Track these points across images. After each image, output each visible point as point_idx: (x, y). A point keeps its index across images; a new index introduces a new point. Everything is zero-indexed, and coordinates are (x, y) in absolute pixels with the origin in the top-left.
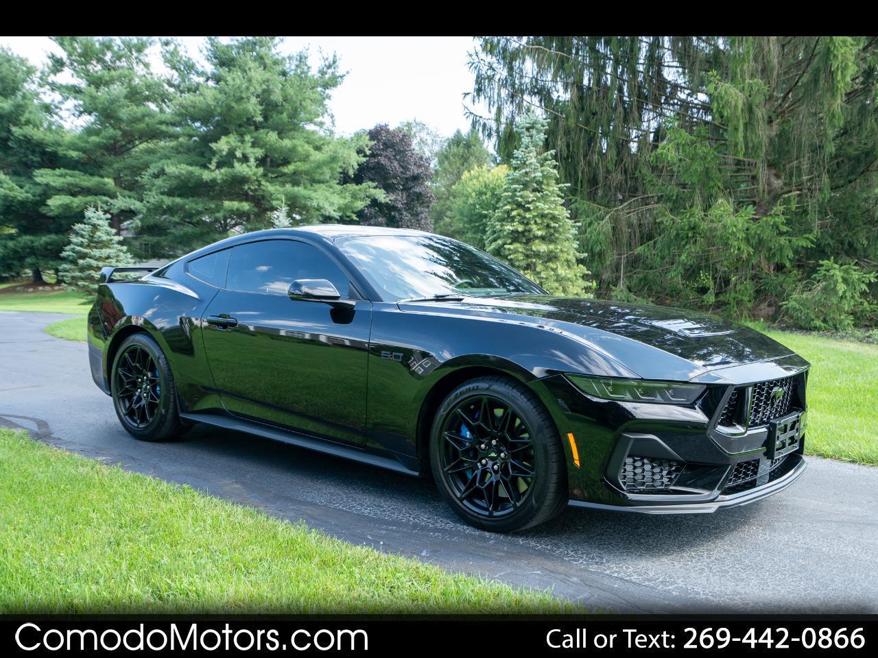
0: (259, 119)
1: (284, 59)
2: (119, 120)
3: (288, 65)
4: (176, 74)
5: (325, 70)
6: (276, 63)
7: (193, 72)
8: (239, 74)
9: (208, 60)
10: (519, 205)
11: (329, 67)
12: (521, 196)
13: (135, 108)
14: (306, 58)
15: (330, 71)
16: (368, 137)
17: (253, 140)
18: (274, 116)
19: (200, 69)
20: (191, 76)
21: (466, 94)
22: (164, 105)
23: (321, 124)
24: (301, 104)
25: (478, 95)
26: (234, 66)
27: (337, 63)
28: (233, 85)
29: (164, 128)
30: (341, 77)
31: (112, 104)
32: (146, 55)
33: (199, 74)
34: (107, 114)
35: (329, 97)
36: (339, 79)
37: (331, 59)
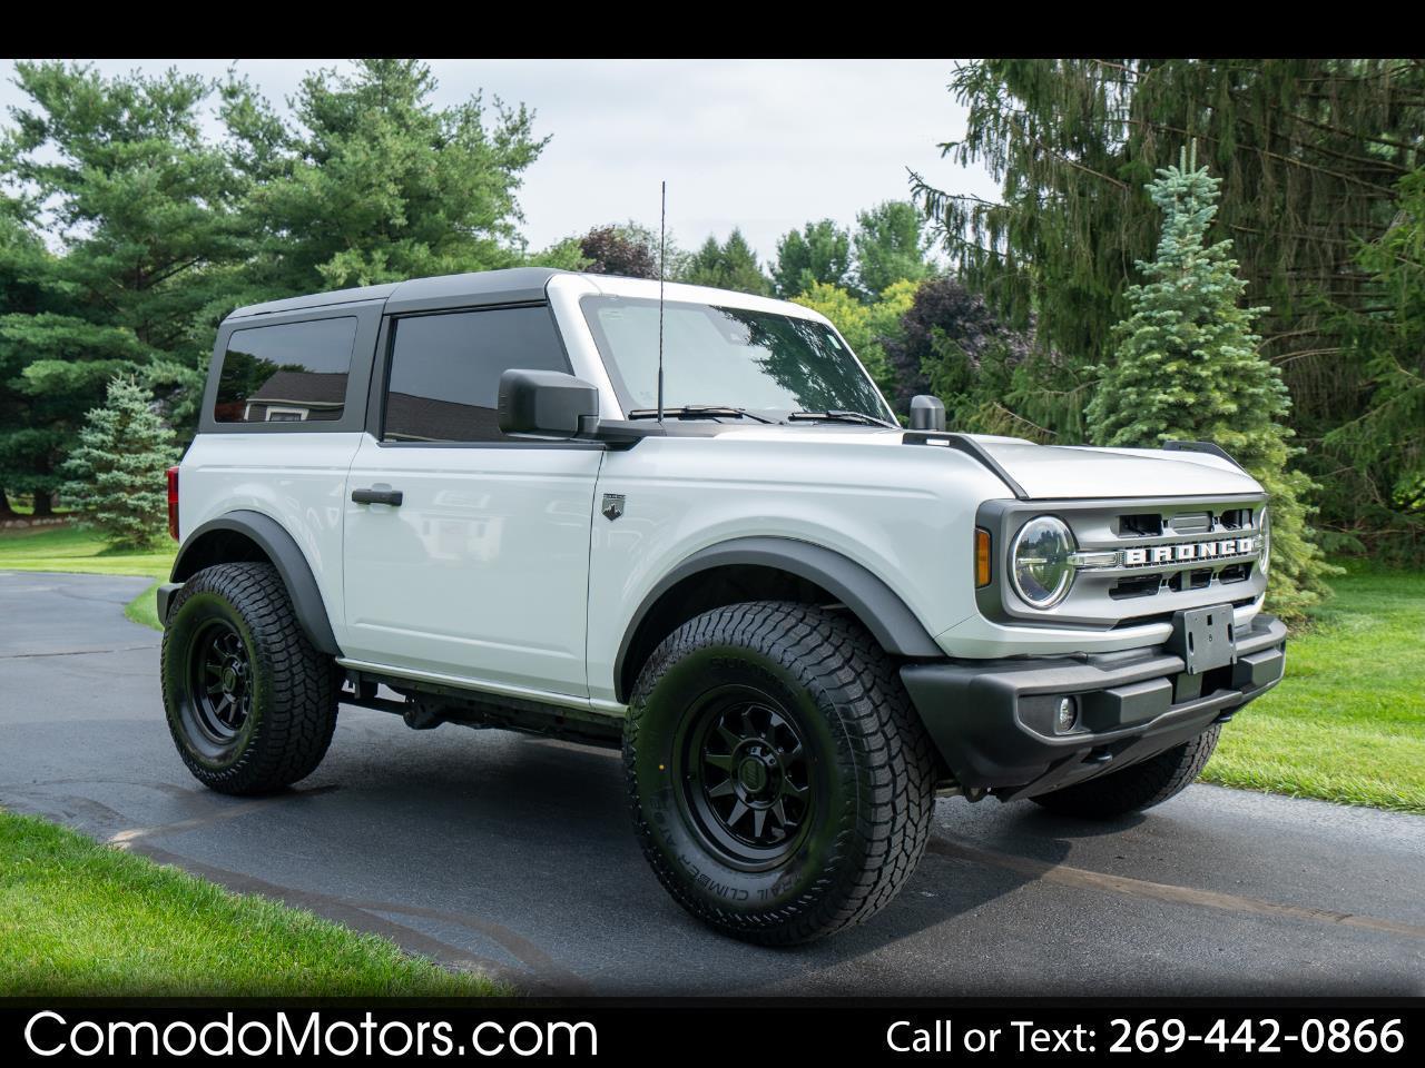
0: (401, 221)
1: (436, 118)
2: (145, 227)
3: (445, 129)
4: (248, 146)
5: (507, 136)
6: (424, 125)
7: (280, 142)
8: (364, 143)
9: (305, 121)
10: (1175, 353)
11: (514, 131)
12: (1177, 334)
13: (174, 207)
14: (478, 115)
15: (515, 138)
16: (581, 252)
17: (387, 257)
18: (424, 215)
19: (292, 136)
20: (276, 149)
21: (948, 146)
22: (222, 201)
23: (507, 230)
24: (471, 195)
25: (974, 148)
26: (353, 131)
27: (528, 124)
28: (355, 163)
29: (222, 240)
30: (537, 148)
31: (135, 199)
32: (191, 115)
33: (290, 145)
34: (124, 218)
35: (516, 184)
36: (533, 152)
37: (516, 117)
